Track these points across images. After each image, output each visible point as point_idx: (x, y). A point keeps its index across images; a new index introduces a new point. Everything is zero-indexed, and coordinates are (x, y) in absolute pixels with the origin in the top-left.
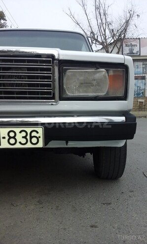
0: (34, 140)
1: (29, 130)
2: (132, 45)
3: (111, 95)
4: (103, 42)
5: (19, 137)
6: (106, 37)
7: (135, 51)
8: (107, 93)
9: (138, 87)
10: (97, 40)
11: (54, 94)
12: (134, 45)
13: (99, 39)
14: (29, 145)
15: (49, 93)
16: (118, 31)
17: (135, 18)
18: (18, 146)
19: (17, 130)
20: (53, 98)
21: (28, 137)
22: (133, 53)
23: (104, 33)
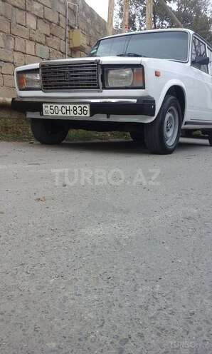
0: (85, 112)
1: (82, 106)
3: (135, 86)
5: (78, 110)
8: (132, 84)
11: (99, 86)
14: (83, 115)
15: (96, 85)
18: (78, 115)
19: (77, 106)
20: (99, 88)
21: (83, 110)
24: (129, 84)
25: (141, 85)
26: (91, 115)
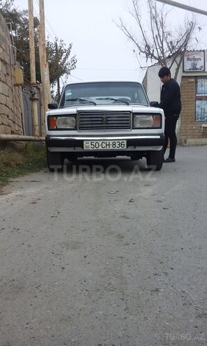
0: (123, 146)
1: (121, 142)
2: (195, 59)
4: (160, 57)
5: (117, 145)
6: (163, 50)
7: (198, 67)
8: (153, 126)
9: (202, 109)
10: (152, 55)
11: (130, 127)
12: (198, 59)
13: (155, 55)
14: (120, 148)
15: (128, 127)
16: (178, 42)
17: (196, 30)
18: (116, 148)
19: (116, 142)
21: (120, 145)
22: (197, 69)
23: (161, 46)
24: (150, 126)
25: (159, 126)
26: (127, 147)
